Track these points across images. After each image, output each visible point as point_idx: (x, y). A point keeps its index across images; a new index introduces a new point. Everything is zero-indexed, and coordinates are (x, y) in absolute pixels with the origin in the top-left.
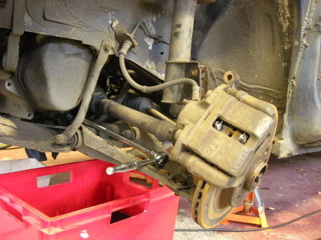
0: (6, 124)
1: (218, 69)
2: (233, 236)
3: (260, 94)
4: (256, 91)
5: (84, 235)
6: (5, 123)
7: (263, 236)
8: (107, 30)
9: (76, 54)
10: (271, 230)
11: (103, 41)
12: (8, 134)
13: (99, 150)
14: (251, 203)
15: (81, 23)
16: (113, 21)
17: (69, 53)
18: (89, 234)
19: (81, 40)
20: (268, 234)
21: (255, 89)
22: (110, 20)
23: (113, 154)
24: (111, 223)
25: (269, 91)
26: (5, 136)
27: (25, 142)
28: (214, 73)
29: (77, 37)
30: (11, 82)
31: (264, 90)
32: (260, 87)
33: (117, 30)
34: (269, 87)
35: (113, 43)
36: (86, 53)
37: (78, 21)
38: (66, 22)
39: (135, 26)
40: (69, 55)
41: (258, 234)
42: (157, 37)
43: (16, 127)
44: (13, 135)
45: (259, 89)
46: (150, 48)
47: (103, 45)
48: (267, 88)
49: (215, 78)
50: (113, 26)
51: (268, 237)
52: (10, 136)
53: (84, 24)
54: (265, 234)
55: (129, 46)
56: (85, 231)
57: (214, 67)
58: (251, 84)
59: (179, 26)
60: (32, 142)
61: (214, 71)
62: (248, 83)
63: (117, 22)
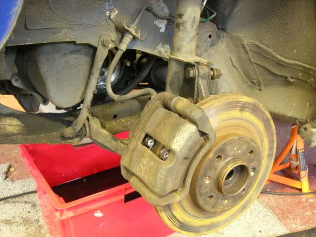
0: (13, 124)
1: (251, 41)
2: (269, 199)
3: (298, 70)
4: (294, 67)
5: (99, 214)
6: (11, 124)
7: (300, 202)
8: (104, 23)
9: (73, 51)
10: (311, 195)
11: (100, 36)
12: (16, 132)
13: (105, 144)
14: (297, 162)
15: (71, 23)
16: (111, 12)
17: (65, 52)
18: (103, 213)
19: (74, 40)
20: (306, 201)
21: (293, 65)
22: (107, 11)
23: (116, 149)
24: (125, 202)
25: (309, 69)
26: (13, 134)
27: (35, 136)
28: (246, 46)
29: (69, 39)
30: (17, 78)
31: (304, 67)
32: (299, 63)
33: (117, 21)
34: (310, 65)
35: (114, 36)
36: (85, 48)
37: (67, 21)
38: (53, 26)
39: (140, 11)
40: (65, 54)
41: (295, 199)
42: (170, 18)
43: (23, 125)
44: (21, 132)
45: (297, 65)
46: (162, 30)
47: (100, 40)
48: (307, 66)
49: (248, 50)
50: (111, 17)
51: (306, 204)
52: (19, 134)
53: (75, 23)
54: (304, 200)
55: (130, 40)
56: (98, 211)
57: (246, 39)
58: (289, 59)
59: (181, 16)
60: (43, 135)
61: (246, 43)
62: (286, 58)
63: (117, 12)
